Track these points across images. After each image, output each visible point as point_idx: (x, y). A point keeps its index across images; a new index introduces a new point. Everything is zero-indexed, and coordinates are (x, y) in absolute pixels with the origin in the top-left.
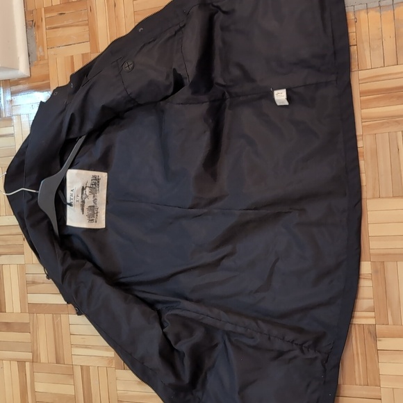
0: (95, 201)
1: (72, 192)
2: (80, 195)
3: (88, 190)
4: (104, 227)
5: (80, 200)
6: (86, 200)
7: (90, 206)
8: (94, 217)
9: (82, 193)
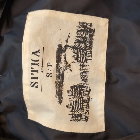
0: (84, 75)
1: (35, 57)
2: (54, 64)
3: (69, 54)
4: (103, 130)
5: (55, 74)
6: (67, 74)
7: (74, 87)
8: (82, 109)
9: (59, 60)
